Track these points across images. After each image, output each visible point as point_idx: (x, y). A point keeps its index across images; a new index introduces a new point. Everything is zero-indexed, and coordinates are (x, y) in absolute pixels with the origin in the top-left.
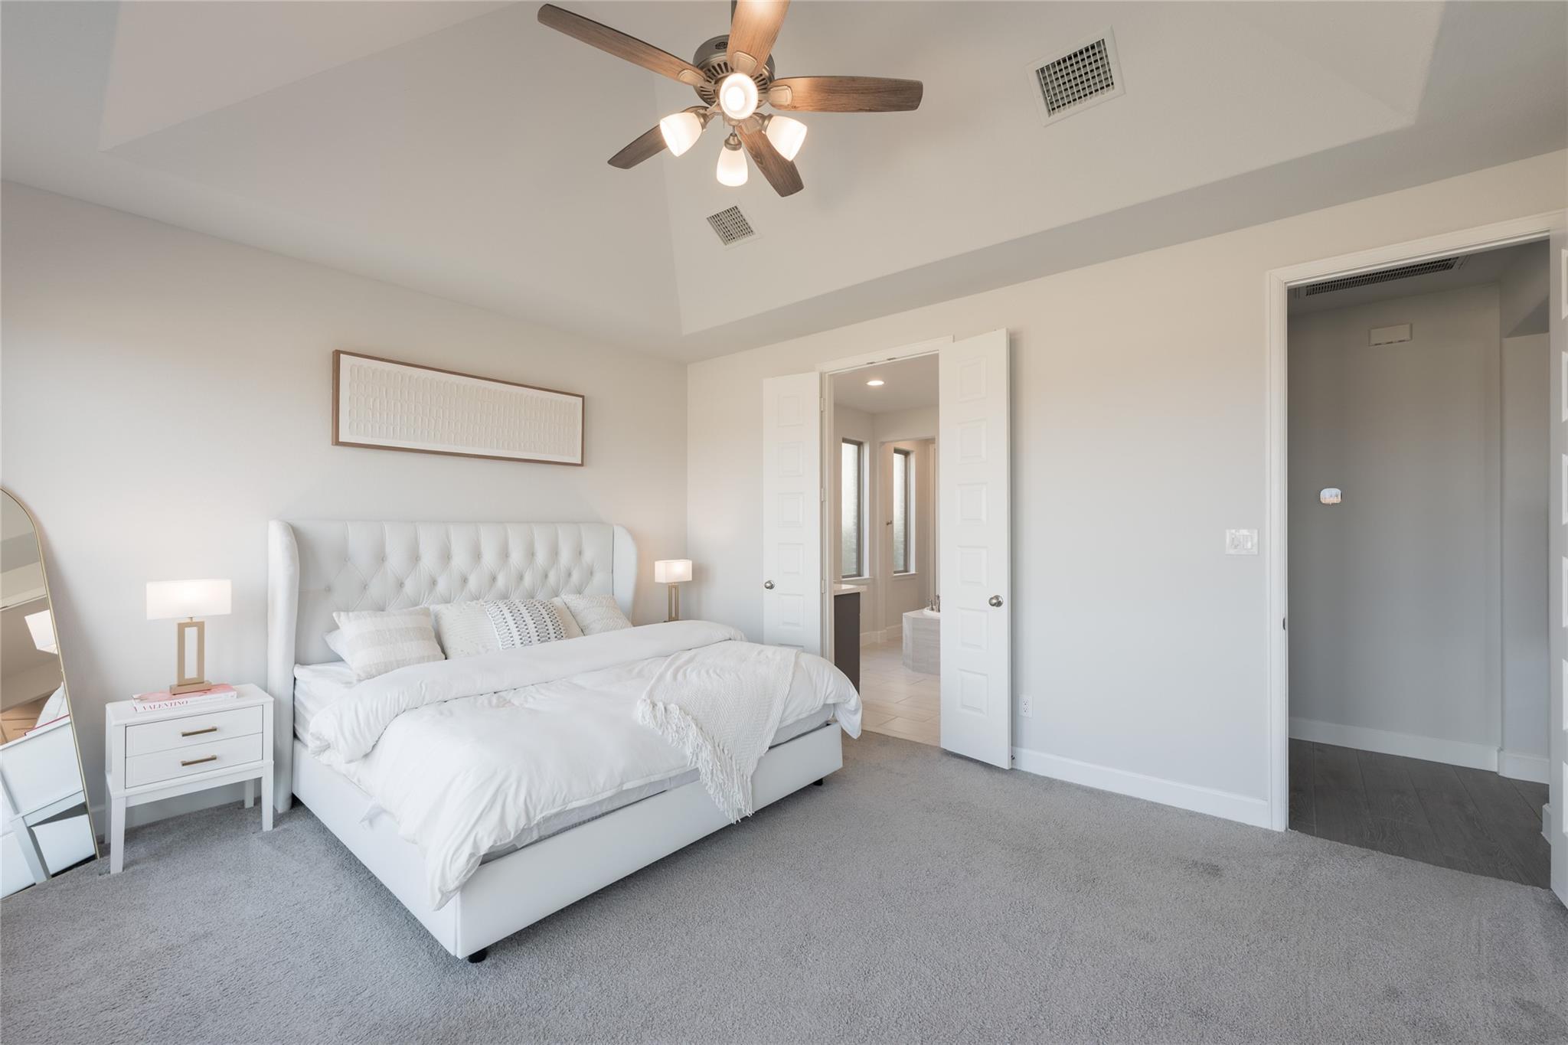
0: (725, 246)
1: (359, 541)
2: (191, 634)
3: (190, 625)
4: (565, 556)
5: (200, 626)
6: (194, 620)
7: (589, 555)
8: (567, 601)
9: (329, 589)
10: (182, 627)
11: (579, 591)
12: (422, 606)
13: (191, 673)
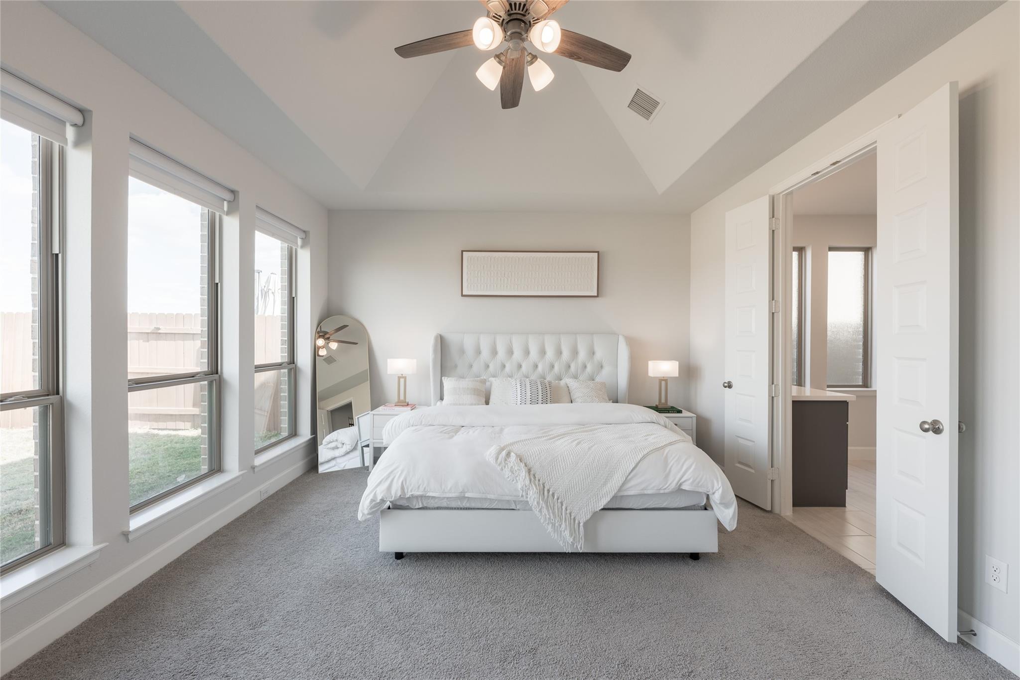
0: (647, 121)
1: (469, 343)
2: (402, 380)
3: (403, 377)
4: (582, 355)
5: (405, 378)
6: (403, 375)
7: (599, 355)
8: (568, 382)
9: (456, 366)
10: (399, 378)
11: (575, 377)
12: (482, 378)
13: (402, 398)
